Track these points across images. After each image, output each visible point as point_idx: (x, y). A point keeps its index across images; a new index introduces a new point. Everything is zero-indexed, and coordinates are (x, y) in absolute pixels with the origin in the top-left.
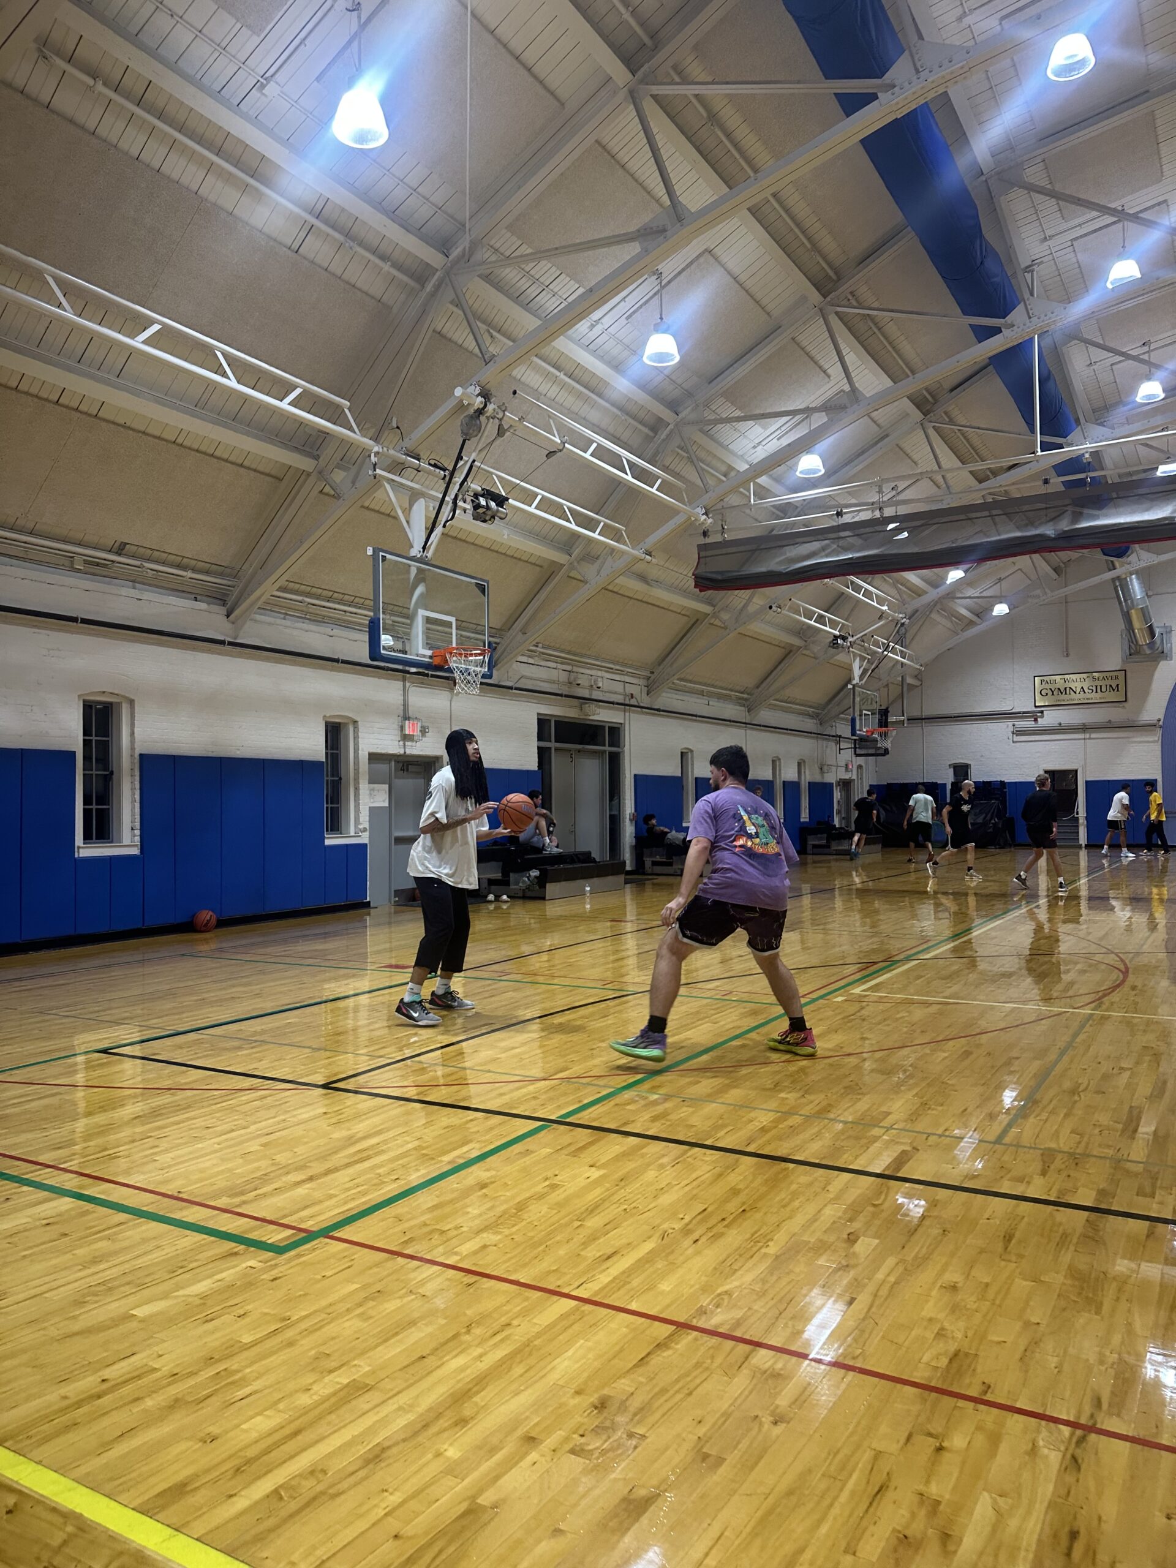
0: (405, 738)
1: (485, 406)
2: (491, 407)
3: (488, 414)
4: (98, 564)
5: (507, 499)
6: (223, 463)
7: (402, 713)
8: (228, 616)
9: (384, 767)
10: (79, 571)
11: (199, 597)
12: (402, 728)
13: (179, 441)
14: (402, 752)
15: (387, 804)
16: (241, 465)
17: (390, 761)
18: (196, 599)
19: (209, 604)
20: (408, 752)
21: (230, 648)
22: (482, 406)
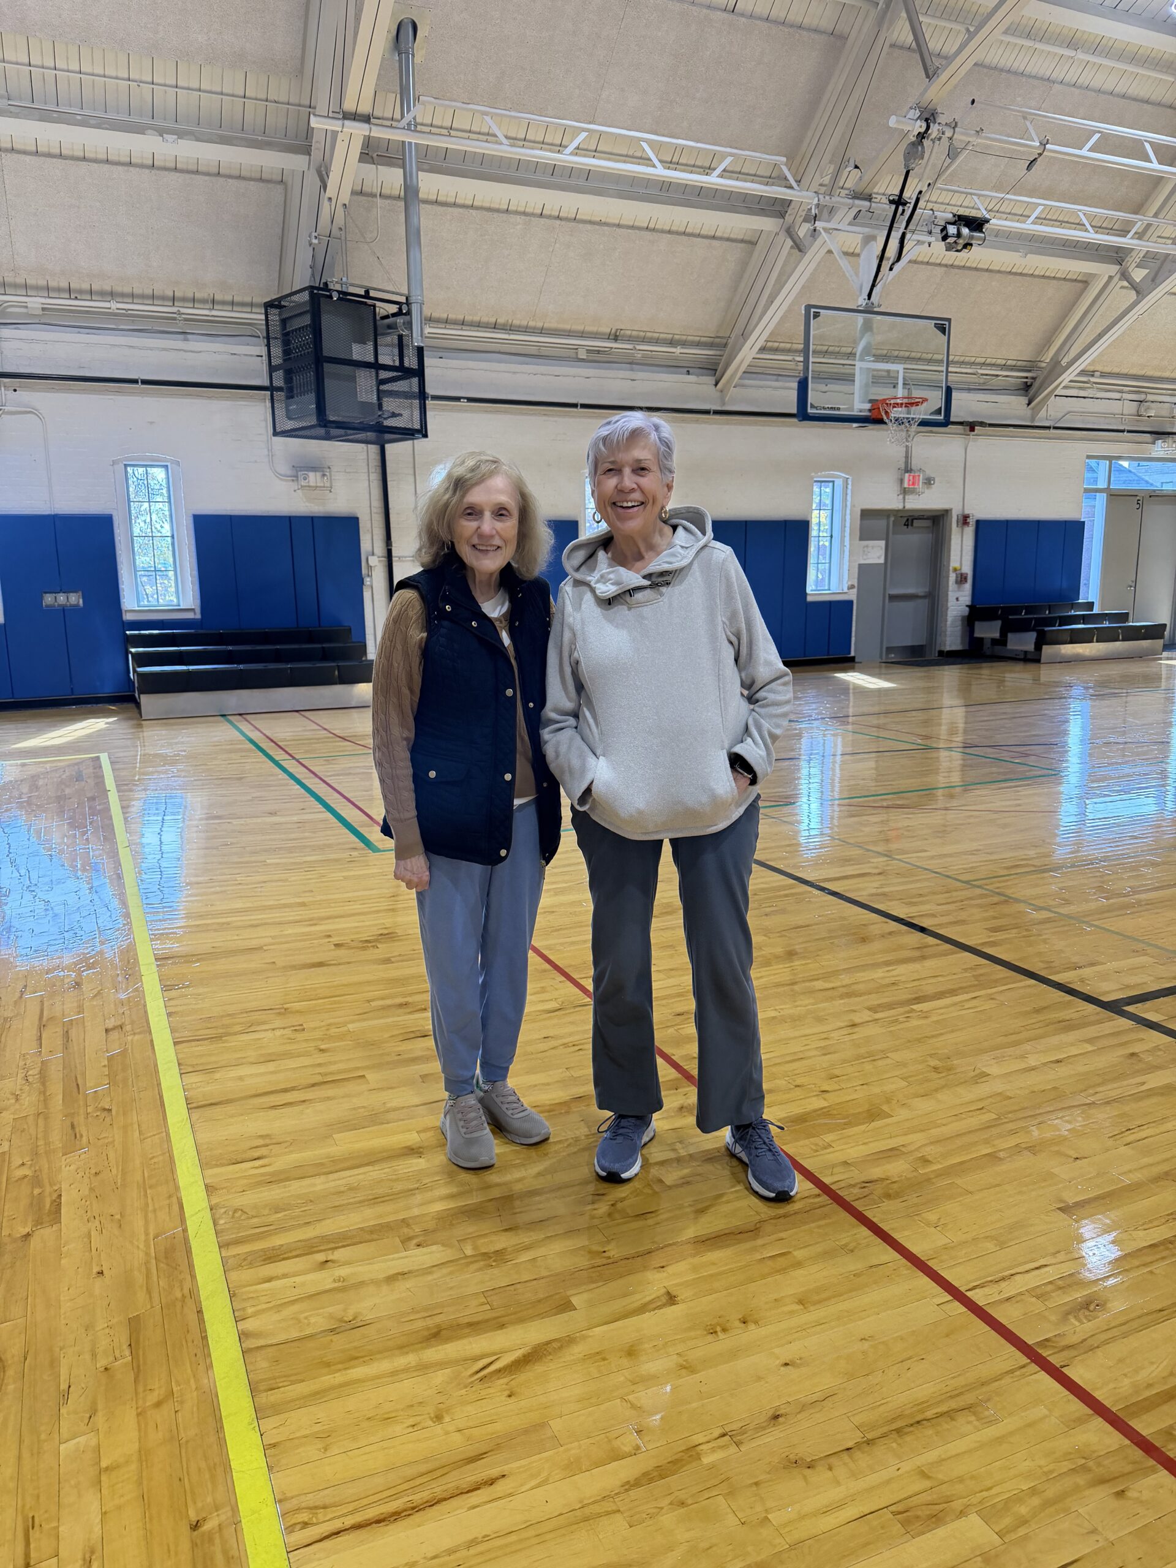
0: (905, 492)
1: (928, 128)
2: (934, 130)
3: (933, 136)
4: (598, 352)
5: (987, 221)
6: (695, 239)
7: (903, 467)
8: (716, 385)
9: (882, 523)
10: (583, 360)
11: (691, 370)
12: (902, 481)
13: (652, 226)
14: (901, 507)
15: (882, 561)
16: (714, 237)
17: (888, 517)
18: (688, 373)
19: (698, 375)
20: (909, 506)
21: (717, 417)
22: (923, 130)
